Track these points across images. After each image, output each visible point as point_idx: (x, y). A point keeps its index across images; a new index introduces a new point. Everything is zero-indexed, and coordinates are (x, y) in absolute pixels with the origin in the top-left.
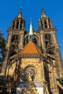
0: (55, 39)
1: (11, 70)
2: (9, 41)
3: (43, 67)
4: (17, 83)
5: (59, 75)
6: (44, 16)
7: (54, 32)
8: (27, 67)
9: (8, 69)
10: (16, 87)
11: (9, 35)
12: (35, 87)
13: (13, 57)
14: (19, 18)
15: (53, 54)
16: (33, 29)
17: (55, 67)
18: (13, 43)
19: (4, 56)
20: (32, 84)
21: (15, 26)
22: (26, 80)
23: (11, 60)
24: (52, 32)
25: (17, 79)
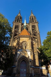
0: (37, 28)
1: (15, 43)
2: (14, 28)
3: (30, 42)
4: (18, 50)
5: (38, 46)
6: (32, 15)
7: (37, 24)
8: (23, 42)
9: (13, 43)
10: (17, 51)
11: (13, 25)
12: (27, 51)
13: (16, 37)
14: (19, 16)
15: (36, 36)
16: (26, 22)
17: (37, 42)
18: (16, 30)
19: (11, 36)
20: (25, 50)
21: (17, 20)
22: (22, 48)
23: (15, 38)
24: (36, 24)
25: (18, 48)
